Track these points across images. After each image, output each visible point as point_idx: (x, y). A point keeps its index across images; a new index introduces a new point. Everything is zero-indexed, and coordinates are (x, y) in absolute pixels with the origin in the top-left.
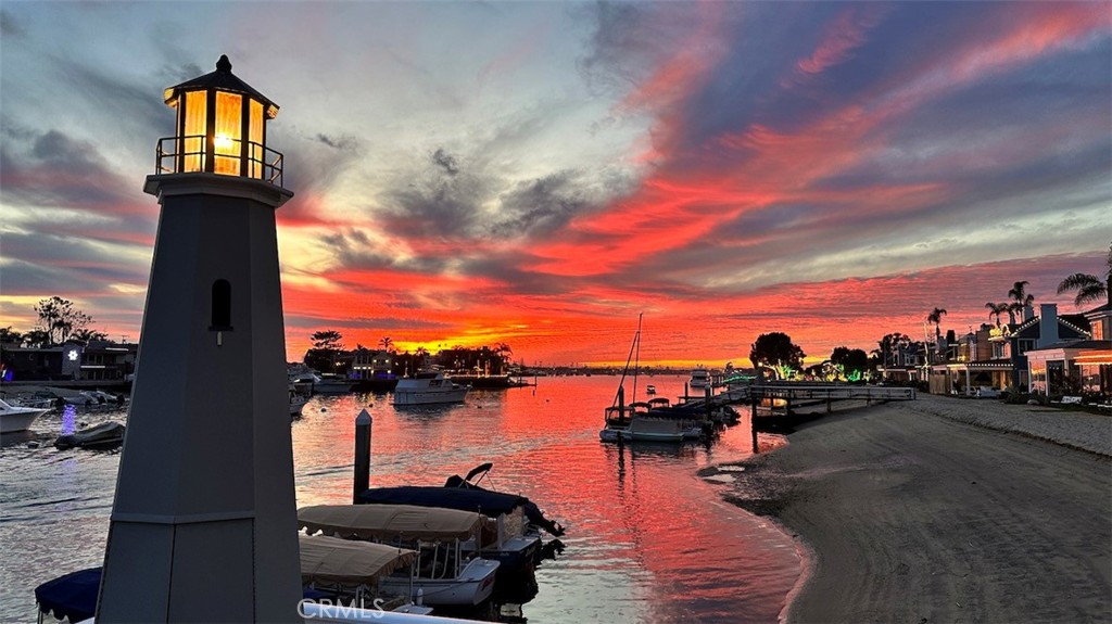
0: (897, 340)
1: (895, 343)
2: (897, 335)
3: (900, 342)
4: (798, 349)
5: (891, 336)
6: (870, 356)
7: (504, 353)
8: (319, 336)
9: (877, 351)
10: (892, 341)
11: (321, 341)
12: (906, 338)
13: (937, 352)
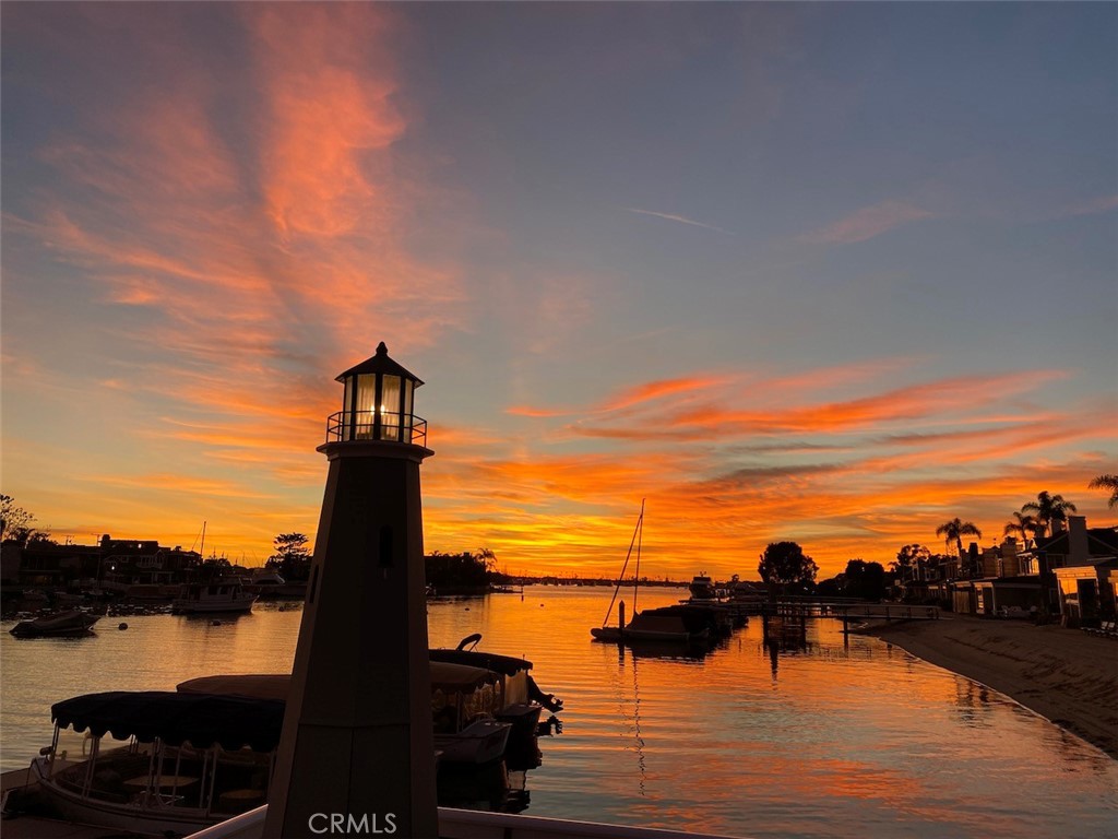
0: (915, 552)
1: (913, 556)
2: (916, 546)
3: (919, 554)
4: (810, 560)
5: (909, 547)
6: (887, 569)
7: (487, 560)
8: (285, 539)
9: (894, 564)
10: (910, 554)
11: (285, 545)
12: (925, 550)
13: (959, 566)
